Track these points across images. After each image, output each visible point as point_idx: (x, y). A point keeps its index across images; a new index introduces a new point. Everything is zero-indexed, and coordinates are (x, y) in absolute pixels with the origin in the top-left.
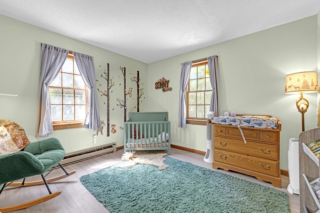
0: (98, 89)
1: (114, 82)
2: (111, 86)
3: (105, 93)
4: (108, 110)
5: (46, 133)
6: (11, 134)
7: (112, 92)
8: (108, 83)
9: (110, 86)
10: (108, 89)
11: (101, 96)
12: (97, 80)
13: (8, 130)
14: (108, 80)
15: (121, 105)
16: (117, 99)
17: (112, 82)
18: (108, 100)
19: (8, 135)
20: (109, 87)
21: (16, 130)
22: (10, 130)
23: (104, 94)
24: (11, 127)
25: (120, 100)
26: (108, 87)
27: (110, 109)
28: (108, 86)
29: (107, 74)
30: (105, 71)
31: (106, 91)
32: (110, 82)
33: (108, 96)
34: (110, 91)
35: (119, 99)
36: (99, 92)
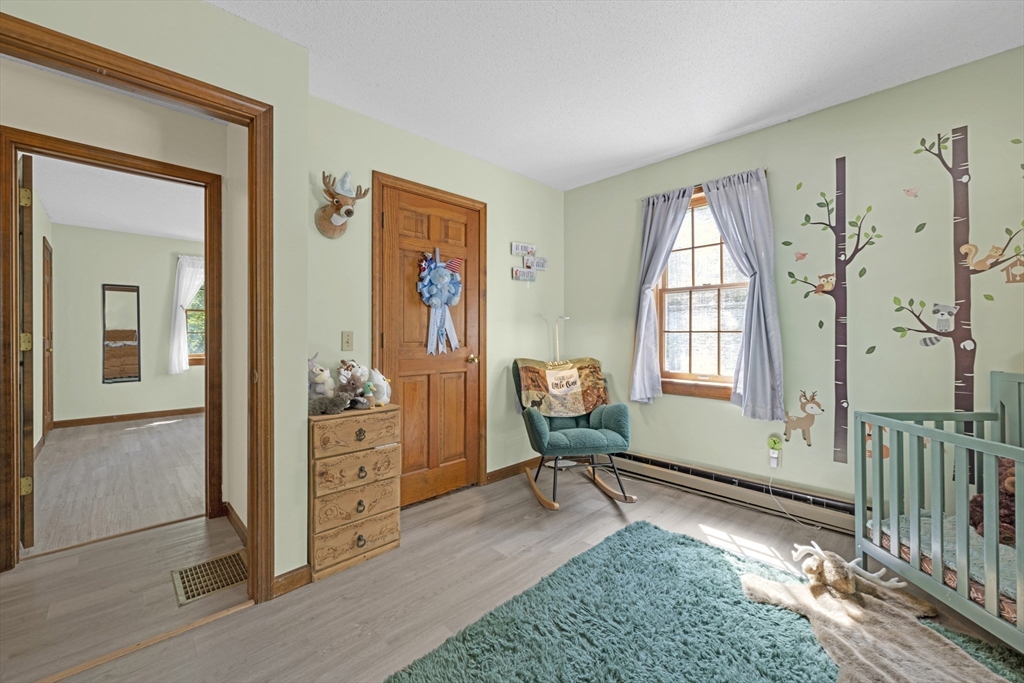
0: (791, 275)
1: (874, 229)
2: (857, 250)
3: (822, 286)
4: (841, 354)
5: (644, 396)
6: (582, 384)
7: (862, 273)
8: (841, 239)
9: (849, 253)
10: (841, 267)
11: (806, 296)
12: (785, 243)
13: (580, 376)
14: (839, 230)
15: (930, 330)
16: (897, 300)
17: (866, 229)
18: (841, 311)
19: (579, 383)
20: (842, 258)
21: (591, 378)
22: (583, 376)
23: (819, 289)
24: (587, 371)
25: (922, 304)
26: (838, 255)
27: (849, 346)
28: (840, 250)
29: (833, 205)
30: (823, 195)
31: (827, 276)
32: (850, 231)
33: (839, 293)
34: (851, 270)
35: (911, 302)
36: (793, 283)
